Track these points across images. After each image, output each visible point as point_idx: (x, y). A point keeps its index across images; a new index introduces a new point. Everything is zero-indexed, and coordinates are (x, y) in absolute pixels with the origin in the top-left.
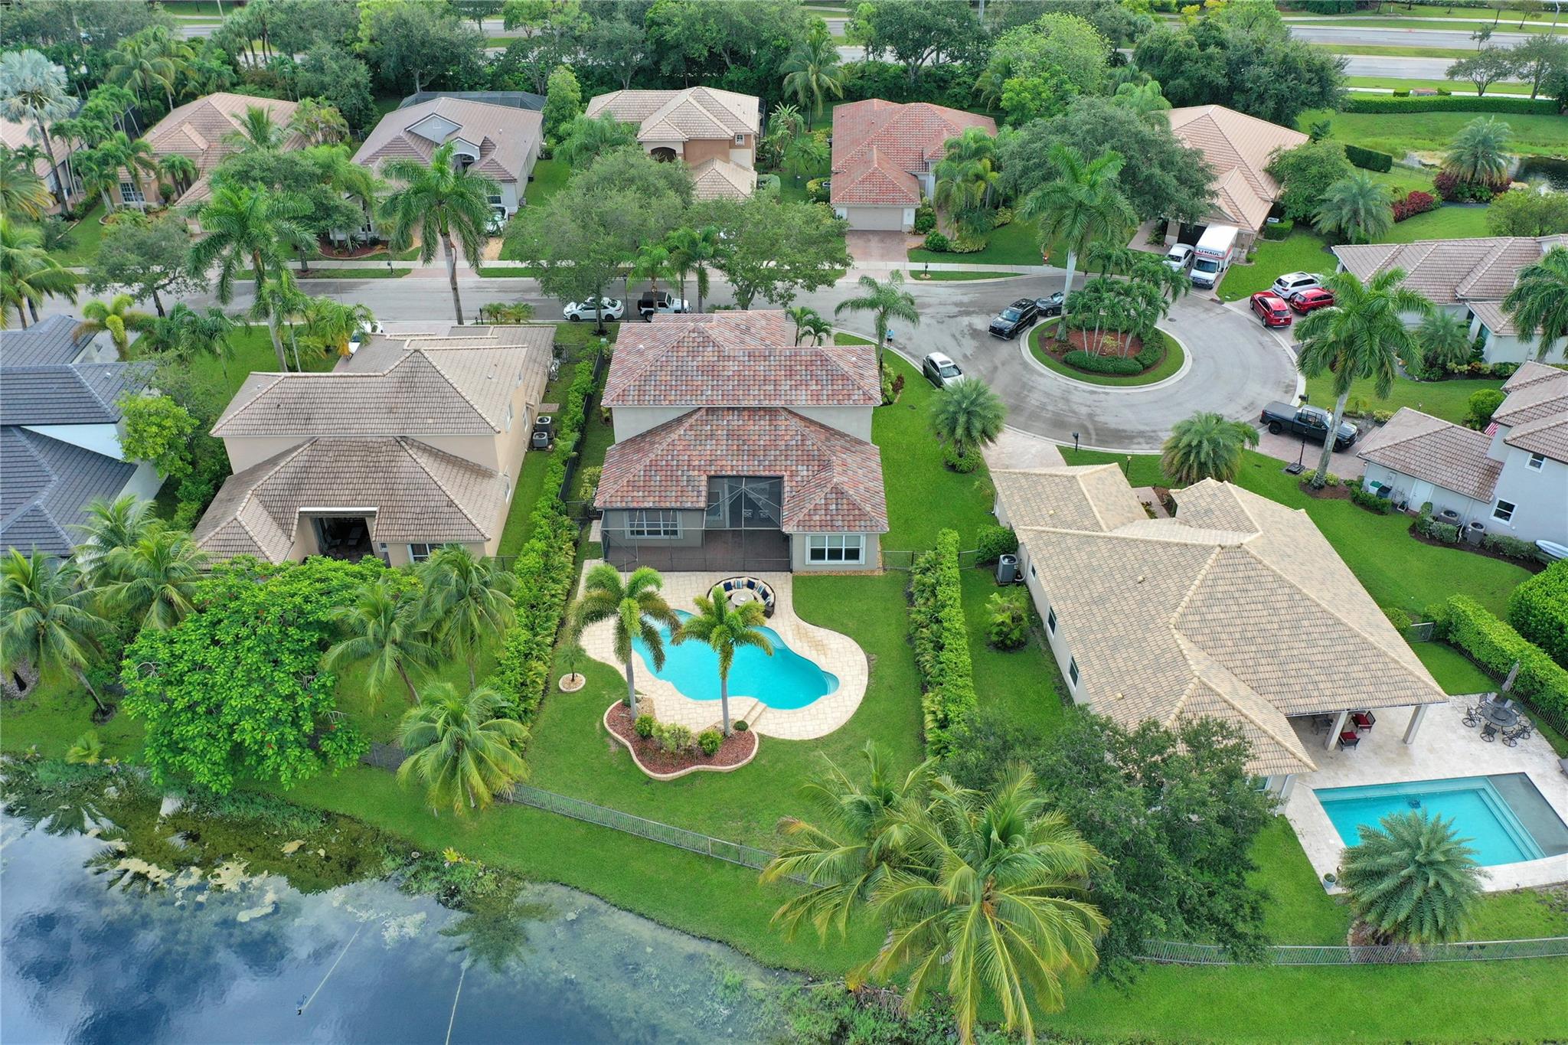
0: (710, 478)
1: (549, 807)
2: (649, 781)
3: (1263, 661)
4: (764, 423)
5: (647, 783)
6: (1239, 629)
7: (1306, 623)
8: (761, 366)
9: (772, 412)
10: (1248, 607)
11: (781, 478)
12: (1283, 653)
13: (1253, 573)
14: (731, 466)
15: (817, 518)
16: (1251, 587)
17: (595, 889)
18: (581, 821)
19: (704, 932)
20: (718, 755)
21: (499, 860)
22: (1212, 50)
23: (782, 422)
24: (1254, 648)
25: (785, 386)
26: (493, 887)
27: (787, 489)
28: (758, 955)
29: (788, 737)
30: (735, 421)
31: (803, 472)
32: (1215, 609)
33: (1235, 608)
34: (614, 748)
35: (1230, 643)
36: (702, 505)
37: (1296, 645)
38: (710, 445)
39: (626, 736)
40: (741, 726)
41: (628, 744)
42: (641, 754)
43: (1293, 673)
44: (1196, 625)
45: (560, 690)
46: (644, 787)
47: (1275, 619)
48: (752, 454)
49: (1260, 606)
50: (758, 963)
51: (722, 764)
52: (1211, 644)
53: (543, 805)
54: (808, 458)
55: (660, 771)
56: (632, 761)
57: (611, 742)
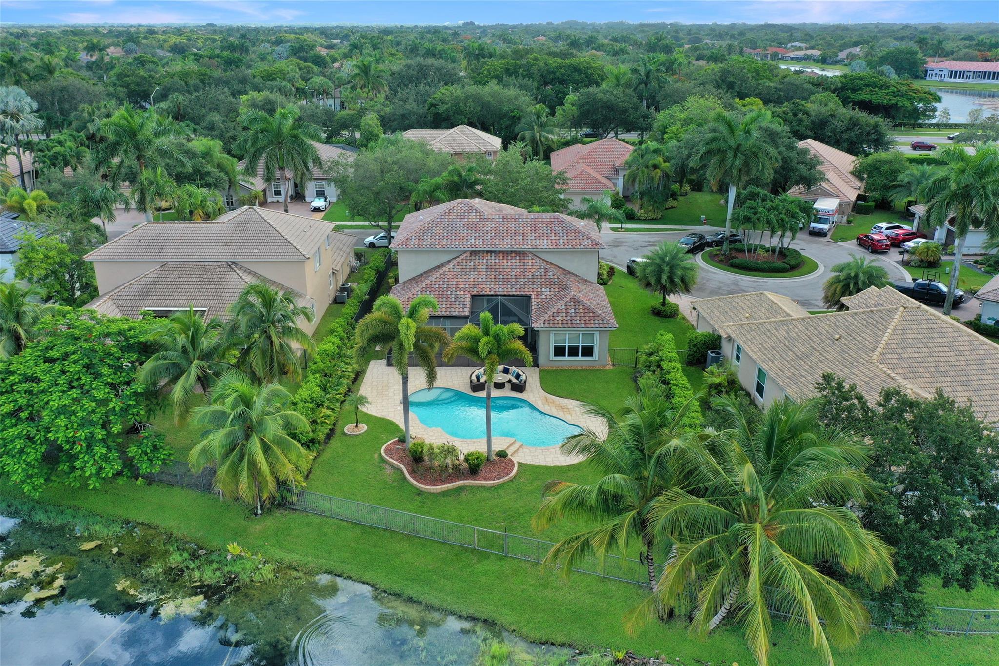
0: (473, 297)
1: (329, 514)
2: (420, 493)
3: (959, 389)
4: (516, 261)
5: (419, 494)
6: (933, 365)
7: (989, 361)
8: (512, 225)
9: (521, 254)
10: (936, 350)
11: (529, 297)
12: (975, 383)
13: (935, 326)
14: (488, 288)
15: (560, 318)
16: (935, 335)
17: (366, 578)
18: (357, 524)
19: (471, 612)
20: (483, 471)
21: (279, 554)
22: (800, 116)
23: (529, 261)
24: (949, 379)
25: (531, 237)
26: (271, 576)
27: (534, 304)
28: (525, 630)
29: (543, 464)
30: (492, 260)
31: (546, 292)
32: (909, 350)
33: (926, 350)
34: (388, 470)
35: (927, 375)
36: (467, 313)
37: (985, 377)
38: (473, 275)
39: (401, 461)
40: (502, 455)
41: (402, 466)
42: (412, 472)
43: (988, 397)
44: (895, 361)
45: (345, 434)
46: (416, 497)
47: (962, 358)
48: (506, 281)
49: (946, 349)
50: (525, 638)
51: (485, 479)
52: (911, 375)
53: (324, 512)
54: (550, 284)
55: (430, 485)
56: (405, 478)
57: (387, 467)
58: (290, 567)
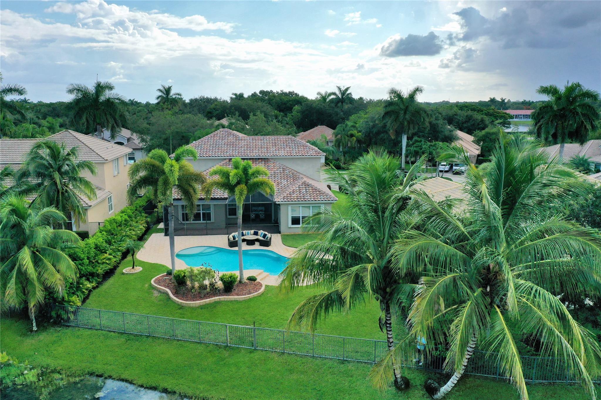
1: (99, 327)
2: (181, 307)
5: (180, 309)
9: (266, 160)
15: (295, 195)
18: (123, 333)
20: (236, 289)
21: (46, 361)
23: (271, 164)
25: (272, 149)
26: (35, 379)
31: (285, 182)
34: (156, 294)
36: (226, 197)
39: (168, 287)
40: (252, 279)
41: (168, 290)
42: (176, 293)
45: (123, 274)
51: (238, 295)
53: (94, 326)
54: (287, 176)
55: (191, 300)
56: (169, 298)
57: (155, 292)
58: (54, 371)
